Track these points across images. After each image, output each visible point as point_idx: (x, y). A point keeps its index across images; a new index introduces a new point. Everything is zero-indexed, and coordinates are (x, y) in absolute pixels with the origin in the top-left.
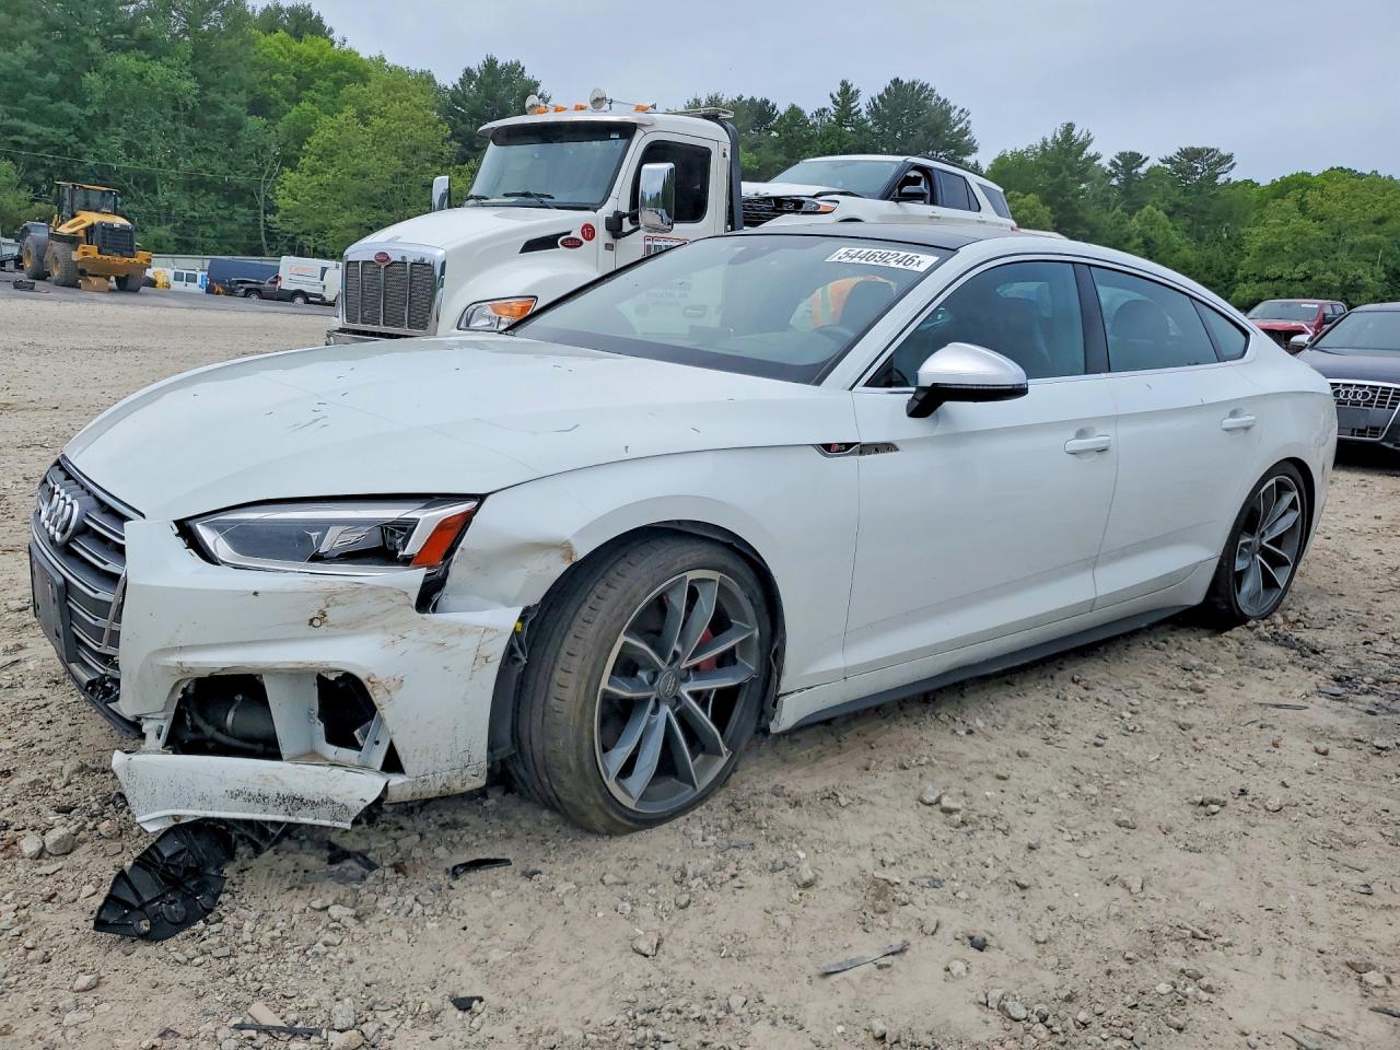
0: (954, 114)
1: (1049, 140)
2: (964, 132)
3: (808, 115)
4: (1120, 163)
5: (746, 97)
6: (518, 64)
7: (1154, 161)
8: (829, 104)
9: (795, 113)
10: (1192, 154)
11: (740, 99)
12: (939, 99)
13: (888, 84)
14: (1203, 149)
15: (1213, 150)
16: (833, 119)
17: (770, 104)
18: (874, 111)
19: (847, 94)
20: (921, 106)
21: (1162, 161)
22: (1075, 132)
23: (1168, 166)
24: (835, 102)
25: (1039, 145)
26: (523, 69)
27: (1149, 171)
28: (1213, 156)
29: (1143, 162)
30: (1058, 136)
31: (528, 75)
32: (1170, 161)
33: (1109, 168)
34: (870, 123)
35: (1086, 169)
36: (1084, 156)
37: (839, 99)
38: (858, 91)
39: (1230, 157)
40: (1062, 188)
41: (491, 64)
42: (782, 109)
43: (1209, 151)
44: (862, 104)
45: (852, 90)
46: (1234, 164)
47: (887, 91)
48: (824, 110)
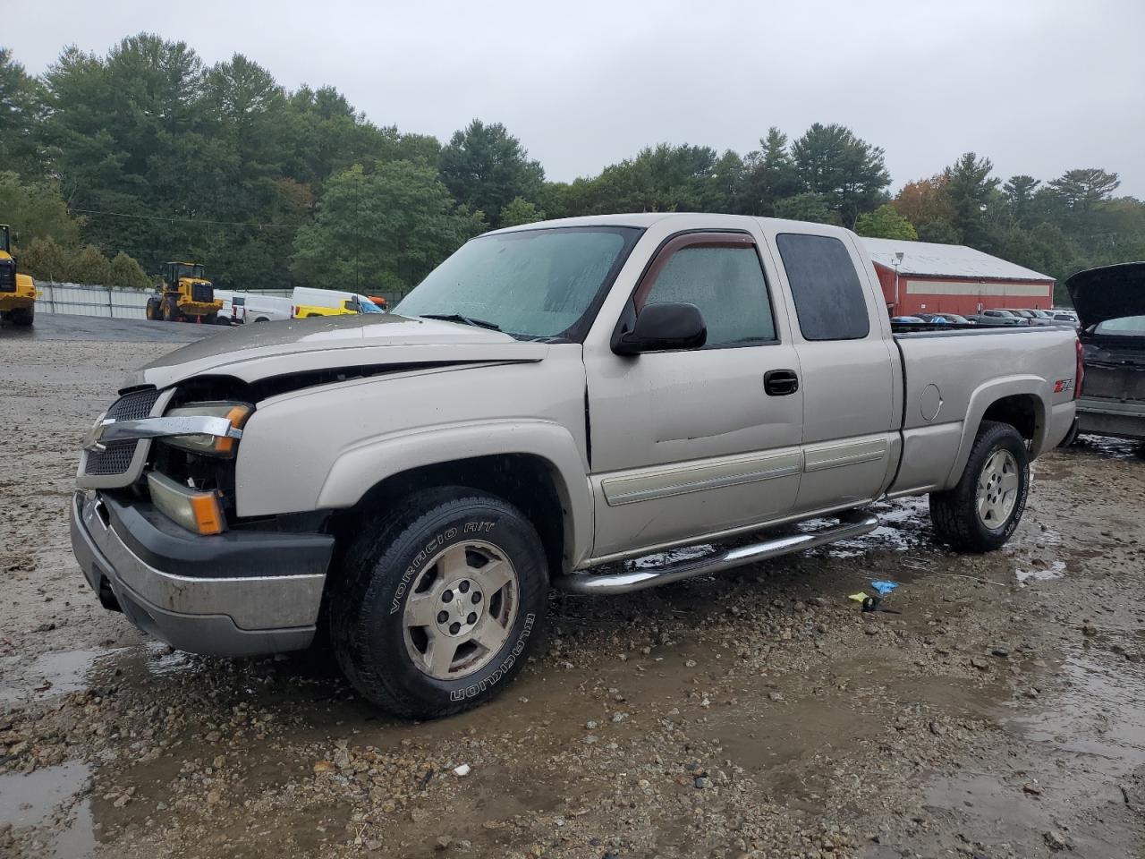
0: (869, 153)
1: (952, 168)
2: (878, 168)
3: (742, 157)
4: (1013, 186)
5: (691, 146)
6: (500, 126)
7: (1044, 184)
8: (759, 148)
9: (731, 157)
10: (1076, 176)
11: (685, 147)
12: (854, 140)
13: (809, 128)
14: (1089, 171)
15: (1098, 171)
16: (764, 160)
17: (711, 152)
18: (799, 152)
19: (775, 140)
20: (841, 146)
21: (1051, 183)
22: (976, 161)
23: (1056, 187)
24: (765, 147)
25: (943, 173)
26: (505, 130)
27: (1040, 192)
28: (1098, 177)
29: (1035, 185)
30: (960, 164)
31: (509, 135)
32: (1058, 183)
33: (1004, 191)
34: (796, 163)
35: (986, 192)
36: (985, 181)
37: (768, 144)
38: (784, 137)
39: (1113, 177)
40: (964, 211)
41: (477, 127)
42: (720, 155)
43: (1095, 172)
44: (788, 149)
45: (779, 136)
46: (1118, 183)
47: (809, 135)
48: (756, 153)
